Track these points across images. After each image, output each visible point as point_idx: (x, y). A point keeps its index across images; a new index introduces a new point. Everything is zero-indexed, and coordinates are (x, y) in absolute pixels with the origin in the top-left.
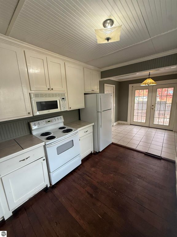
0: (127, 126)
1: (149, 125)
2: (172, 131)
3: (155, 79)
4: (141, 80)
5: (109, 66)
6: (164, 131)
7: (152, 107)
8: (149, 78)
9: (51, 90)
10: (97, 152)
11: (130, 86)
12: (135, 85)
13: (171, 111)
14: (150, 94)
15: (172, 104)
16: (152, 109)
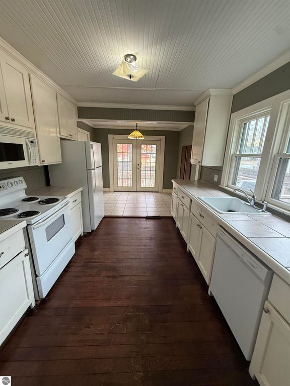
0: (111, 194)
1: (136, 189)
2: (158, 192)
3: (145, 132)
4: (128, 132)
5: (92, 101)
6: (151, 193)
7: (138, 167)
8: (137, 130)
9: (11, 122)
10: (88, 233)
11: (110, 137)
12: (116, 136)
14: (135, 151)
15: (156, 162)
16: (138, 169)
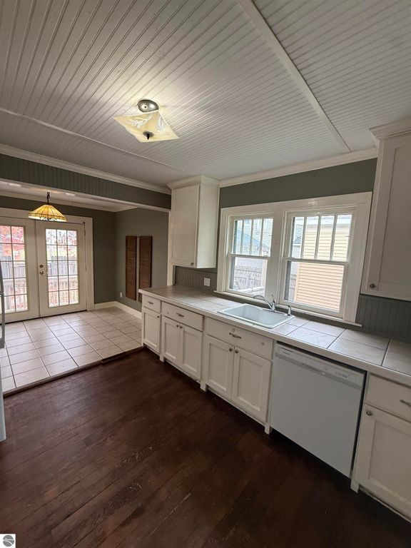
1: (39, 313)
2: (86, 311)
3: (65, 209)
4: (32, 205)
7: (40, 270)
8: (48, 204)
13: (78, 275)
14: (31, 239)
15: (78, 261)
16: (42, 273)
